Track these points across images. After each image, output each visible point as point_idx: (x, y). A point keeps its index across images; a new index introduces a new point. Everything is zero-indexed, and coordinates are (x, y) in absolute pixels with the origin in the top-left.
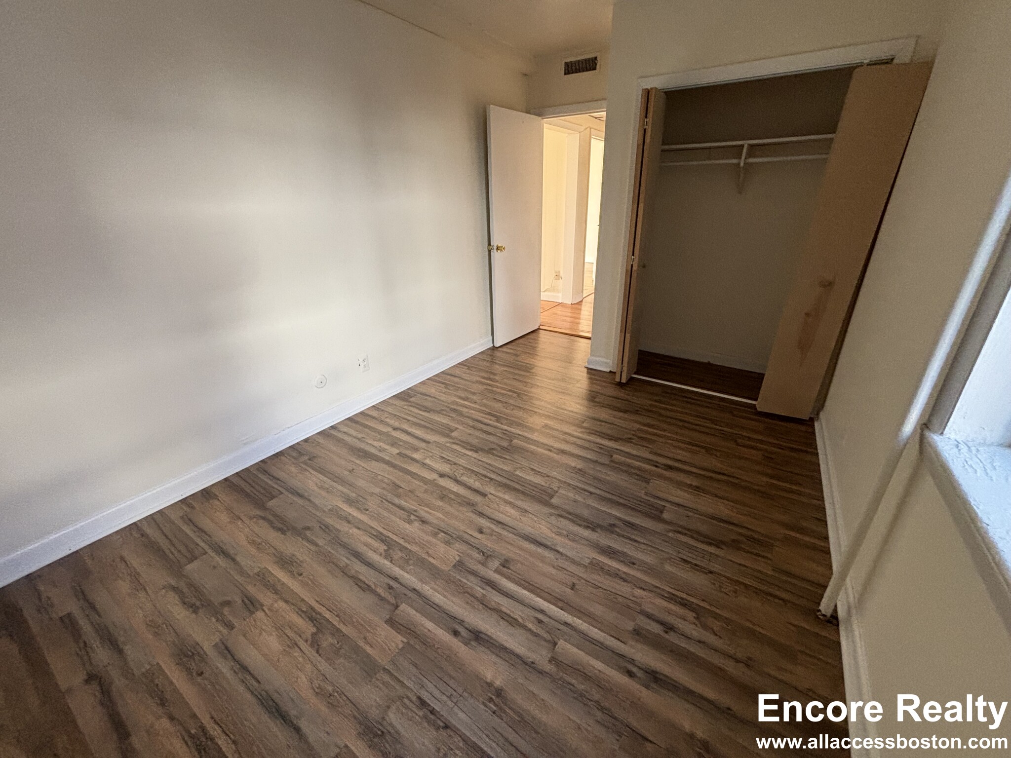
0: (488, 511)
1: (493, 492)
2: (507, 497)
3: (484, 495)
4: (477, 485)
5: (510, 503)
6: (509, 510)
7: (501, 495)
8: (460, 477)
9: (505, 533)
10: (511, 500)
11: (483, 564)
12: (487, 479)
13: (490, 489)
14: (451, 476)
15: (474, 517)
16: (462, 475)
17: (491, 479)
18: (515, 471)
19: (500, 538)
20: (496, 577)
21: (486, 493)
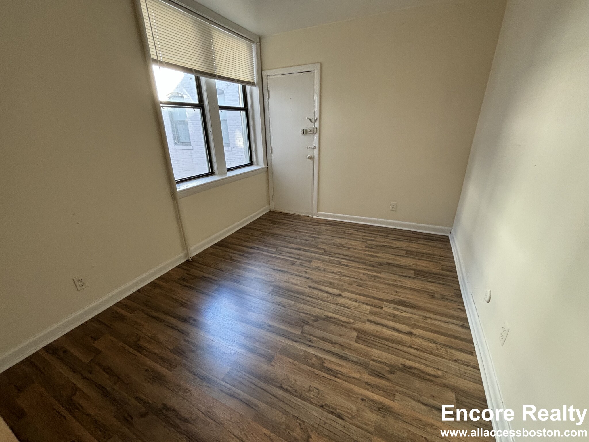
0: (305, 280)
1: (305, 289)
2: (297, 287)
3: (310, 287)
4: (316, 292)
5: (295, 285)
6: (295, 282)
7: (301, 288)
8: (328, 295)
9: (296, 273)
10: (294, 286)
11: (301, 263)
12: (312, 296)
13: (308, 291)
14: (334, 296)
15: (312, 277)
16: (328, 297)
17: (309, 296)
18: (295, 304)
19: (297, 270)
20: (296, 260)
21: (309, 288)
